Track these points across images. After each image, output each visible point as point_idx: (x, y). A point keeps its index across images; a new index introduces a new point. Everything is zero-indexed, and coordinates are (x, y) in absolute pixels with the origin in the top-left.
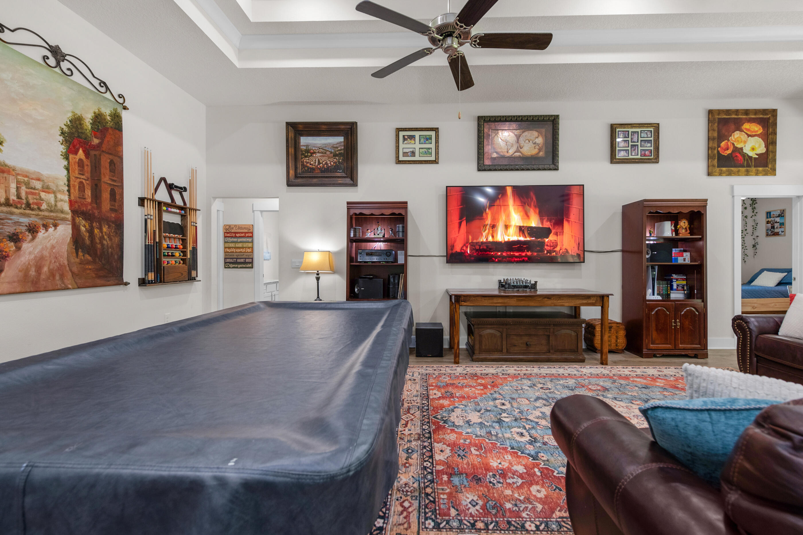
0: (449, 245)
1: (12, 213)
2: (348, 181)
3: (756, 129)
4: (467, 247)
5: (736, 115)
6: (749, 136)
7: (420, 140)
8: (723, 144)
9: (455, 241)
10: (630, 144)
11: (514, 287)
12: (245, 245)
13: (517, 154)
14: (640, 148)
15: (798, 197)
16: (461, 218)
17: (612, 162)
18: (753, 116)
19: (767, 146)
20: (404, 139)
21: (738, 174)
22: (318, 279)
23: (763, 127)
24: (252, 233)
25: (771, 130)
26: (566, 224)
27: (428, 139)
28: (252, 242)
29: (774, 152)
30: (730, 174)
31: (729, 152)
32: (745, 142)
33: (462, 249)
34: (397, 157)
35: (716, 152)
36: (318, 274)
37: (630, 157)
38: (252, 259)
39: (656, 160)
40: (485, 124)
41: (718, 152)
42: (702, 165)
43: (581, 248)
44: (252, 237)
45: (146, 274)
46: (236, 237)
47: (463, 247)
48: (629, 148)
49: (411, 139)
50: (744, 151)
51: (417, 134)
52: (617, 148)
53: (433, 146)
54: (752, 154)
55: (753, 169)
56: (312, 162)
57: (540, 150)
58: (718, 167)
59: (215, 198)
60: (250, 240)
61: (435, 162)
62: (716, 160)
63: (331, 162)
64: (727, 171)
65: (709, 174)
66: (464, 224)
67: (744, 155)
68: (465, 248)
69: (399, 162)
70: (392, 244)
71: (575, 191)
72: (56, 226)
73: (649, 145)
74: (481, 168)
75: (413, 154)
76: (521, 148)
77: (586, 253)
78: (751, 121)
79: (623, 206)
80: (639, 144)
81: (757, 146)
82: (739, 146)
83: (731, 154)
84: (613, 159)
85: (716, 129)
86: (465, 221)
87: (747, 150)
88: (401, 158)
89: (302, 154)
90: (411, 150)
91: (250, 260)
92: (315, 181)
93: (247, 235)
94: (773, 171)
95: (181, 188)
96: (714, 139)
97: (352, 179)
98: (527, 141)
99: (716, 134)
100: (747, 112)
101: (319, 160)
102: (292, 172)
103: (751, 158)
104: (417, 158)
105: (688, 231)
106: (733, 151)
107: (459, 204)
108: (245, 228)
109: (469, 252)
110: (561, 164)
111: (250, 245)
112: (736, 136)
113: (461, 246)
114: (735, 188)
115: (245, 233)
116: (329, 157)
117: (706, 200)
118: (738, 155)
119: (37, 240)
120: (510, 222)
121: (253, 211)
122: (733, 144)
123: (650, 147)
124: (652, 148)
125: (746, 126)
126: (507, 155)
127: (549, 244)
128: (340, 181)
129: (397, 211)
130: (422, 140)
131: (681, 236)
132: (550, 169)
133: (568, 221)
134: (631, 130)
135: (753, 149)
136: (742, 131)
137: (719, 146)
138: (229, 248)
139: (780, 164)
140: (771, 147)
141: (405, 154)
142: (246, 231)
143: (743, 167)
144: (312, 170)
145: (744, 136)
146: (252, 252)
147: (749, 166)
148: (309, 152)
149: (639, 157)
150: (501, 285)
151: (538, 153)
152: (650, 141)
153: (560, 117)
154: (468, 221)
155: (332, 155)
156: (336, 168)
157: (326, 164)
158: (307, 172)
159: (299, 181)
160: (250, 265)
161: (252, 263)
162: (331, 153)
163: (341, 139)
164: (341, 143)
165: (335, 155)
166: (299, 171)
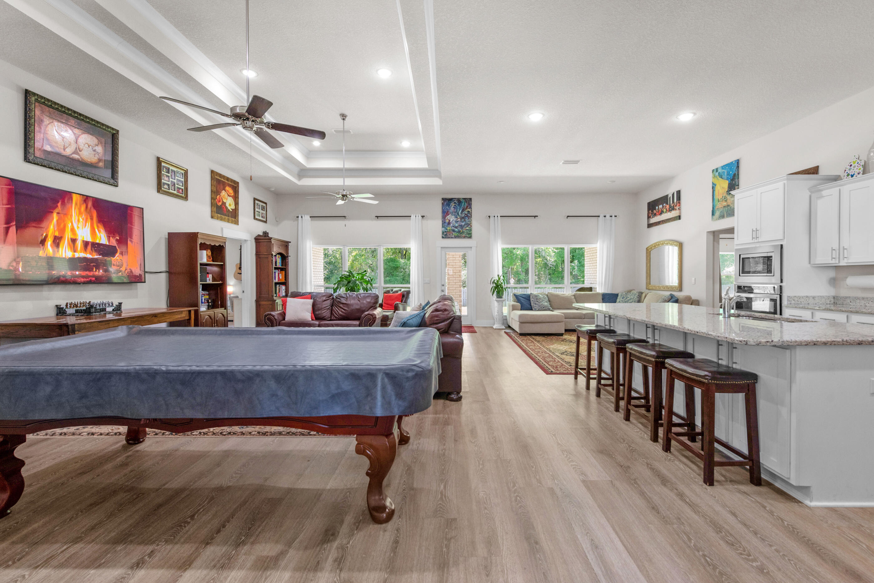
3: (231, 192)
4: (18, 263)
5: (224, 179)
6: (228, 195)
8: (218, 196)
10: (170, 179)
13: (76, 156)
14: (176, 185)
15: (245, 240)
16: (8, 221)
17: (158, 191)
18: (230, 183)
19: (235, 205)
21: (224, 220)
23: (234, 192)
25: (236, 195)
26: (129, 244)
29: (238, 210)
30: (222, 219)
32: (227, 199)
33: (10, 265)
37: (171, 191)
39: (186, 199)
40: (37, 104)
41: (216, 202)
42: (207, 209)
43: (142, 269)
47: (10, 263)
48: (170, 183)
52: (162, 181)
54: (230, 208)
55: (230, 218)
57: (100, 160)
58: (216, 213)
62: (215, 208)
64: (221, 217)
65: (212, 217)
66: (13, 230)
67: (226, 208)
68: (14, 264)
71: (136, 213)
73: (181, 184)
74: (31, 159)
76: (80, 151)
77: (147, 275)
78: (230, 186)
79: (169, 234)
80: (175, 181)
81: (231, 204)
82: (225, 201)
83: (221, 205)
84: (160, 189)
85: (215, 185)
86: (14, 227)
87: (227, 205)
94: (237, 222)
96: (214, 192)
98: (87, 146)
99: (214, 189)
100: (228, 179)
103: (229, 210)
105: (211, 259)
107: (5, 201)
109: (21, 270)
110: (121, 181)
112: (223, 194)
113: (8, 261)
114: (224, 229)
117: (225, 239)
118: (224, 207)
120: (76, 236)
122: (222, 199)
123: (182, 186)
124: (183, 188)
125: (227, 188)
126: (64, 153)
127: (115, 263)
132: (110, 184)
133: (131, 241)
134: (171, 168)
136: (226, 191)
137: (216, 198)
139: (241, 218)
140: (237, 206)
143: (226, 216)
145: (226, 195)
147: (229, 216)
149: (176, 192)
150: (60, 311)
151: (97, 163)
152: (182, 182)
153: (120, 133)
154: (19, 228)
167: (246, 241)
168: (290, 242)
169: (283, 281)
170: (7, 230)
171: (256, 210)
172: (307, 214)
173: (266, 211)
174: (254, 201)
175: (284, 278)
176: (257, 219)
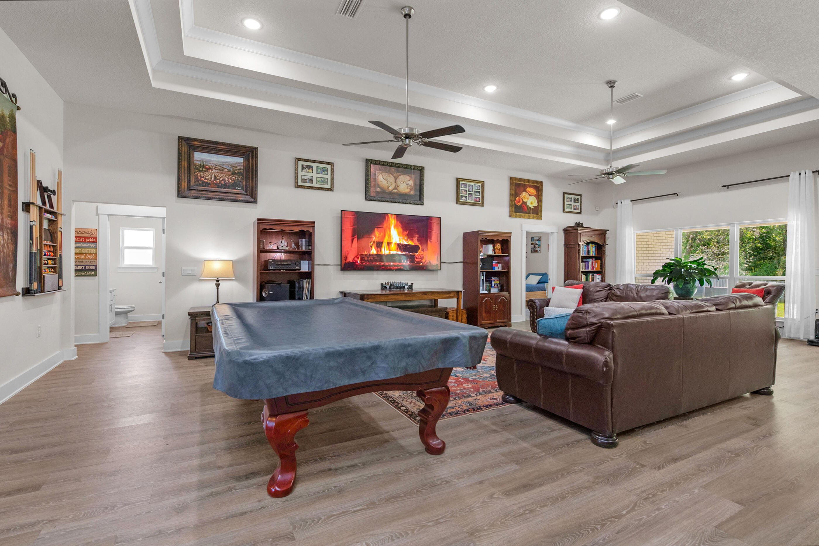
0: (343, 256)
2: (248, 198)
3: (533, 192)
4: (358, 258)
5: (524, 182)
6: (530, 195)
7: (317, 170)
8: (517, 198)
9: (348, 254)
10: (468, 192)
12: (87, 251)
13: (395, 191)
14: (473, 196)
16: (353, 236)
17: (457, 203)
18: (532, 184)
19: (538, 203)
20: (303, 168)
21: (524, 217)
22: (218, 286)
23: (537, 191)
24: (96, 238)
25: (540, 193)
26: (429, 243)
27: (325, 170)
28: (96, 248)
29: (541, 206)
30: (520, 217)
31: (520, 204)
32: (528, 199)
33: (354, 259)
34: (296, 182)
35: (514, 203)
36: (218, 281)
37: (468, 201)
38: (96, 266)
39: (482, 205)
40: (372, 165)
41: (515, 203)
42: (505, 210)
43: (439, 260)
44: (96, 242)
45: (31, 284)
47: (354, 258)
48: (467, 195)
49: (309, 169)
50: (528, 204)
51: (315, 165)
52: (461, 195)
53: (329, 176)
54: (531, 206)
55: (532, 215)
56: (208, 177)
57: (411, 190)
58: (515, 212)
60: (93, 245)
61: (331, 189)
62: (514, 208)
63: (229, 179)
64: (520, 215)
65: (510, 216)
66: (356, 240)
67: (527, 206)
68: (356, 259)
69: (298, 186)
70: (292, 255)
71: (435, 222)
73: (478, 194)
74: (368, 198)
75: (311, 181)
76: (398, 187)
77: (442, 263)
78: (531, 186)
79: (464, 234)
80: (473, 193)
81: (533, 202)
82: (525, 200)
83: (521, 205)
84: (458, 202)
85: (514, 189)
86: (356, 238)
87: (529, 204)
88: (300, 183)
89: (197, 169)
90: (309, 177)
91: (94, 268)
92: (211, 195)
93: (87, 240)
94: (540, 218)
95: (51, 192)
96: (513, 195)
97: (252, 197)
98: (402, 182)
99: (514, 192)
100: (529, 181)
101: (215, 176)
102: (184, 184)
103: (530, 208)
104: (314, 185)
105: (501, 251)
106: (522, 204)
107: (352, 225)
108: (85, 232)
109: (359, 262)
110: (425, 201)
111: (93, 251)
112: (524, 195)
113: (353, 257)
114: (523, 225)
115: (85, 238)
116: (226, 175)
117: (511, 233)
118: (524, 206)
120: (390, 240)
121: (98, 215)
122: (522, 200)
123: (479, 196)
124: (480, 197)
125: (529, 189)
126: (388, 191)
127: (418, 257)
128: (239, 197)
129: (305, 229)
130: (319, 171)
131: (497, 254)
132: (418, 204)
133: (431, 241)
134: (468, 183)
135: (532, 203)
136: (526, 192)
137: (515, 200)
138: (81, 254)
139: (544, 214)
140: (540, 203)
141: (304, 180)
142: (87, 235)
143: (527, 213)
144: (207, 184)
145: (527, 195)
146: (96, 258)
147: (529, 213)
148: (204, 168)
149: (473, 201)
150: (383, 287)
151: (410, 192)
152: (479, 192)
153: (425, 168)
154: (359, 238)
155: (230, 173)
156: (234, 185)
157: (224, 180)
158: (202, 185)
159: (193, 193)
160: (93, 273)
161: (95, 270)
162: (230, 171)
163: (241, 160)
164: (240, 163)
165: (234, 174)
166: (192, 183)
167: (552, 233)
168: (608, 231)
169: (598, 269)
170: (352, 241)
171: (566, 203)
173: (581, 202)
174: (564, 195)
175: (599, 267)
176: (566, 212)
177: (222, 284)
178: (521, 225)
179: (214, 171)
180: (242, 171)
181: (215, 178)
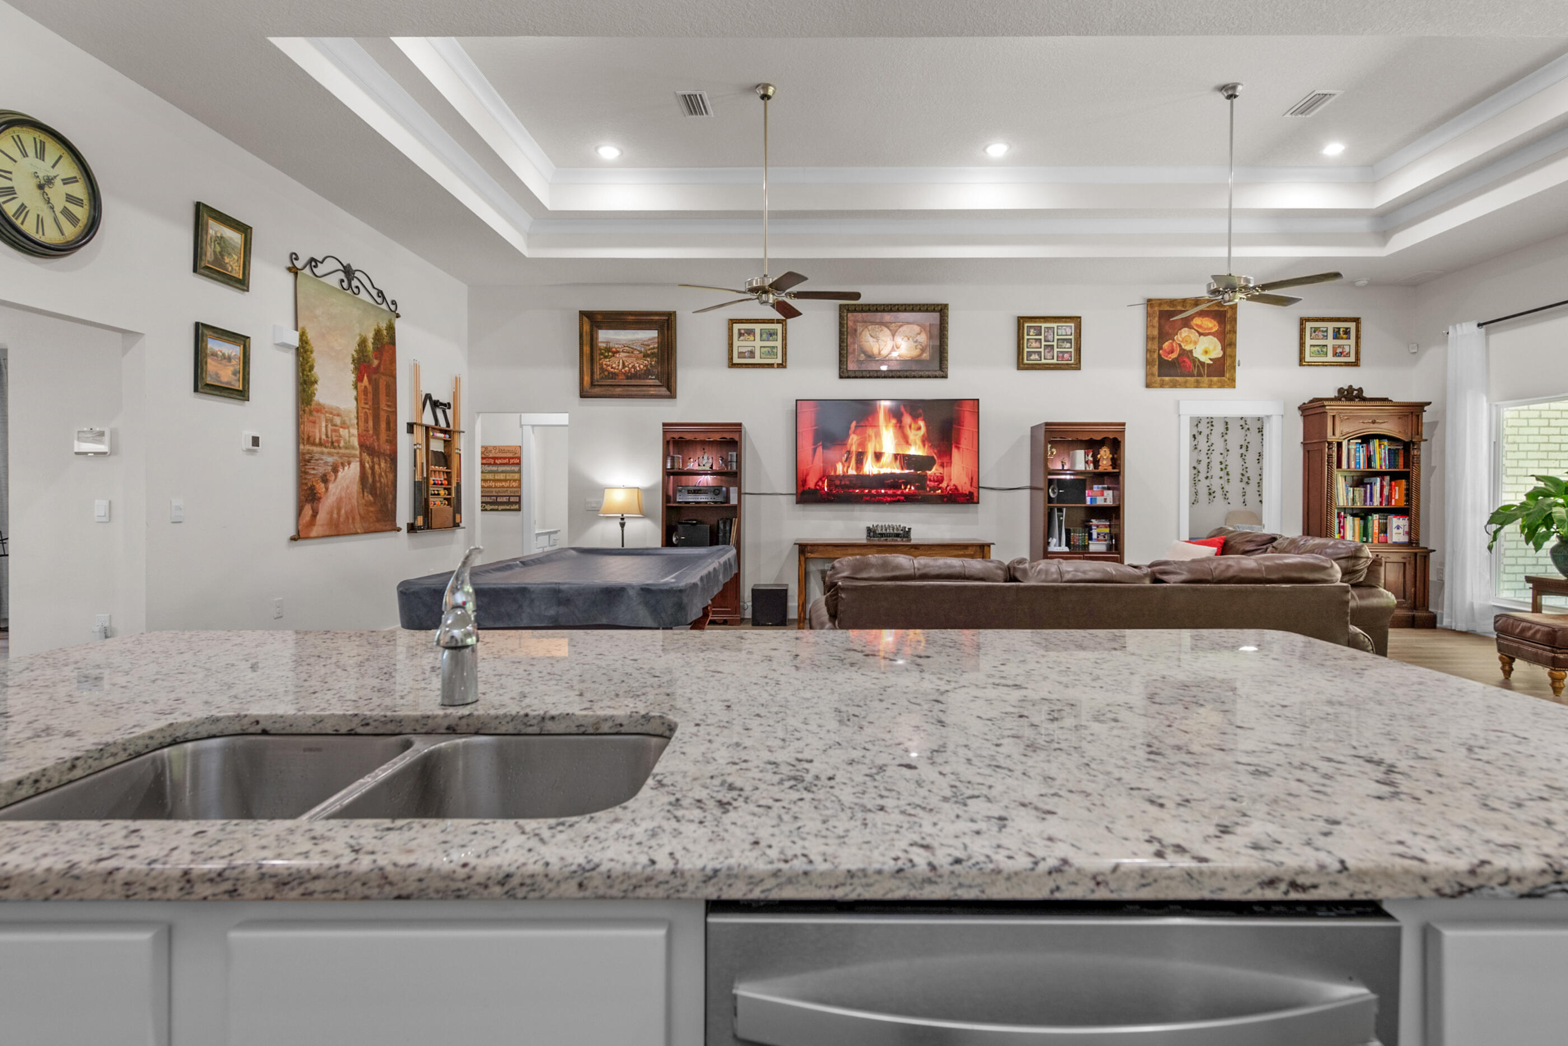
0: (801, 481)
1: (322, 453)
2: (663, 391)
3: (1210, 325)
4: (823, 482)
5: (1182, 306)
6: (1200, 334)
7: (761, 335)
8: (1166, 345)
9: (807, 475)
10: (1043, 343)
11: (882, 535)
12: (509, 476)
13: (893, 356)
14: (1056, 350)
16: (815, 443)
17: (1019, 368)
18: (1204, 309)
19: (1223, 349)
20: (740, 334)
21: (1185, 385)
22: (623, 525)
23: (1220, 323)
24: (519, 458)
25: (1228, 327)
26: (955, 451)
27: (772, 334)
28: (519, 472)
29: (1233, 357)
30: (1174, 385)
31: (1174, 356)
32: (1196, 343)
33: (816, 484)
34: (731, 358)
35: (1156, 356)
36: (622, 519)
37: (1043, 361)
38: (520, 497)
39: (1077, 366)
40: (850, 315)
41: (1159, 356)
42: (1137, 373)
43: (975, 484)
44: (519, 464)
45: (415, 518)
46: (495, 464)
47: (818, 482)
48: (1042, 350)
49: (749, 334)
50: (1195, 355)
51: (757, 327)
52: (1026, 350)
53: (779, 344)
54: (1205, 359)
55: (1205, 379)
56: (614, 364)
57: (923, 350)
58: (1159, 376)
59: (479, 413)
60: (516, 468)
61: (782, 365)
62: (1156, 367)
63: (640, 365)
64: (1172, 381)
65: (1148, 386)
66: (820, 450)
67: (1194, 360)
68: (820, 483)
69: (732, 365)
70: (723, 478)
71: (967, 408)
72: (349, 464)
73: (1068, 345)
74: (844, 374)
75: (752, 354)
76: (897, 348)
77: (981, 490)
78: (1202, 314)
79: (1032, 428)
80: (1055, 344)
81: (1211, 348)
82: (1187, 348)
83: (1177, 359)
84: (1021, 366)
85: (1156, 325)
86: (821, 447)
87: (1198, 354)
88: (736, 360)
89: (602, 354)
90: (749, 349)
91: (516, 499)
92: (618, 390)
93: (512, 461)
94: (1232, 383)
95: (445, 405)
96: (1153, 338)
97: (669, 388)
98: (906, 339)
99: (1156, 332)
101: (623, 363)
102: (587, 379)
103: (1202, 364)
104: (757, 360)
105: (1109, 463)
106: (1179, 355)
107: (813, 424)
108: (509, 451)
109: (826, 489)
110: (951, 370)
111: (516, 476)
112: (1184, 335)
113: (815, 481)
114: (1183, 403)
115: (510, 458)
116: (637, 358)
117: (1124, 424)
118: (1186, 360)
119: (338, 480)
120: (881, 447)
121: (521, 426)
122: (1180, 346)
123: (1069, 348)
124: (1072, 350)
125: (1197, 321)
126: (879, 358)
127: (932, 478)
128: (653, 391)
129: (728, 436)
130: (764, 336)
131: (1101, 469)
132: (936, 377)
133: (958, 448)
134: (1044, 325)
135: (1206, 352)
136: (1191, 328)
137: (1160, 348)
138: (488, 480)
139: (1241, 373)
140: (1229, 350)
141: (741, 355)
142: (511, 455)
143: (1193, 376)
144: (614, 376)
145: (1194, 335)
146: (520, 486)
147: (1200, 375)
148: (610, 351)
149: (1055, 361)
150: (871, 532)
151: (921, 355)
152: (1069, 341)
153: (950, 307)
154: (824, 447)
155: (642, 355)
156: (646, 373)
157: (634, 367)
158: (607, 377)
159: (597, 390)
160: (517, 507)
161: (519, 503)
162: (641, 352)
163: (653, 334)
164: (654, 338)
165: (646, 356)
166: (597, 376)
167: (1268, 417)
168: (1429, 404)
169: (1402, 504)
170: (815, 451)
171: (1308, 342)
172: (1466, 321)
173: (1358, 337)
174: (1302, 324)
175: (1404, 498)
176: (1310, 364)
177: (629, 524)
178: (1178, 404)
179: (622, 355)
180: (656, 350)
181: (624, 366)
